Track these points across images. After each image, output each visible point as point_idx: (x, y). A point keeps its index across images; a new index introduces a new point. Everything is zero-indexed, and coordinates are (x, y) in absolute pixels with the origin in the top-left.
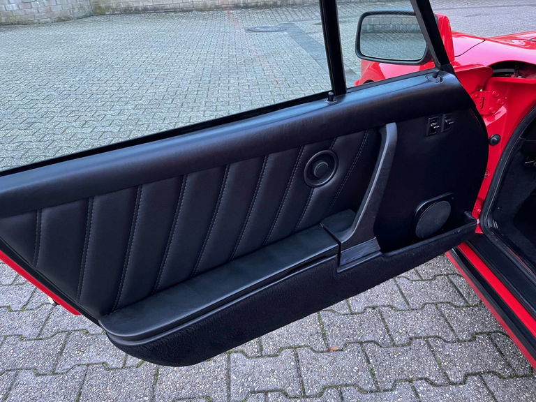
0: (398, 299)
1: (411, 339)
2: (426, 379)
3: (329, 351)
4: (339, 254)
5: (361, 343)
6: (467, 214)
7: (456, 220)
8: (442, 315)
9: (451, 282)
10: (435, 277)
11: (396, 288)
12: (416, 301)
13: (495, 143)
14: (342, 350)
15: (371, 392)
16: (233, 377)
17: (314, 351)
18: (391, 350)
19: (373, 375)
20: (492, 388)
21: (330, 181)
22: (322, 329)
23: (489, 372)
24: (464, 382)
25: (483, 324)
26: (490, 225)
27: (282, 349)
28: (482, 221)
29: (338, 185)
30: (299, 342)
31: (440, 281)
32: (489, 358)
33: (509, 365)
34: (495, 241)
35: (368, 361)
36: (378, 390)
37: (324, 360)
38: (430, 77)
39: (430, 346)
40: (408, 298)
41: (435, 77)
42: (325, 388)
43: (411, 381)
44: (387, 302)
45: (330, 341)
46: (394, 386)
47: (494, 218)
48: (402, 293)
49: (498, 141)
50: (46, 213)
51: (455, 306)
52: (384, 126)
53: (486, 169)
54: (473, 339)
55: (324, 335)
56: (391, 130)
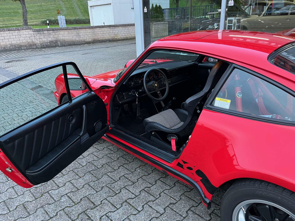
0: (95, 158)
1: (102, 165)
2: (109, 172)
3: (81, 177)
4: (81, 139)
5: (89, 172)
6: (106, 124)
7: (104, 126)
8: (109, 157)
9: (108, 148)
10: (103, 149)
11: (93, 155)
12: (100, 156)
13: (107, 105)
14: (84, 176)
15: (97, 180)
16: (53, 196)
17: (76, 179)
18: (98, 170)
19: (96, 177)
20: (126, 167)
21: (74, 121)
22: (76, 173)
23: (124, 164)
24: (119, 168)
25: (119, 155)
26: (113, 126)
27: (65, 183)
28: (111, 126)
29: (75, 122)
30: (70, 179)
31: (105, 149)
32: (123, 161)
33: (128, 161)
34: (115, 129)
35: (93, 175)
36: (98, 179)
37: (80, 180)
38: (89, 93)
39: (108, 165)
40: (98, 157)
41: (90, 93)
42: (83, 186)
43: (106, 174)
44: (92, 160)
45: (80, 175)
46: (102, 177)
47: (113, 124)
48: (96, 156)
49: (108, 104)
50: (16, 141)
51: (112, 154)
52: (82, 106)
53: (107, 112)
54: (118, 159)
55: (77, 175)
56: (84, 106)
